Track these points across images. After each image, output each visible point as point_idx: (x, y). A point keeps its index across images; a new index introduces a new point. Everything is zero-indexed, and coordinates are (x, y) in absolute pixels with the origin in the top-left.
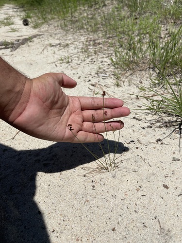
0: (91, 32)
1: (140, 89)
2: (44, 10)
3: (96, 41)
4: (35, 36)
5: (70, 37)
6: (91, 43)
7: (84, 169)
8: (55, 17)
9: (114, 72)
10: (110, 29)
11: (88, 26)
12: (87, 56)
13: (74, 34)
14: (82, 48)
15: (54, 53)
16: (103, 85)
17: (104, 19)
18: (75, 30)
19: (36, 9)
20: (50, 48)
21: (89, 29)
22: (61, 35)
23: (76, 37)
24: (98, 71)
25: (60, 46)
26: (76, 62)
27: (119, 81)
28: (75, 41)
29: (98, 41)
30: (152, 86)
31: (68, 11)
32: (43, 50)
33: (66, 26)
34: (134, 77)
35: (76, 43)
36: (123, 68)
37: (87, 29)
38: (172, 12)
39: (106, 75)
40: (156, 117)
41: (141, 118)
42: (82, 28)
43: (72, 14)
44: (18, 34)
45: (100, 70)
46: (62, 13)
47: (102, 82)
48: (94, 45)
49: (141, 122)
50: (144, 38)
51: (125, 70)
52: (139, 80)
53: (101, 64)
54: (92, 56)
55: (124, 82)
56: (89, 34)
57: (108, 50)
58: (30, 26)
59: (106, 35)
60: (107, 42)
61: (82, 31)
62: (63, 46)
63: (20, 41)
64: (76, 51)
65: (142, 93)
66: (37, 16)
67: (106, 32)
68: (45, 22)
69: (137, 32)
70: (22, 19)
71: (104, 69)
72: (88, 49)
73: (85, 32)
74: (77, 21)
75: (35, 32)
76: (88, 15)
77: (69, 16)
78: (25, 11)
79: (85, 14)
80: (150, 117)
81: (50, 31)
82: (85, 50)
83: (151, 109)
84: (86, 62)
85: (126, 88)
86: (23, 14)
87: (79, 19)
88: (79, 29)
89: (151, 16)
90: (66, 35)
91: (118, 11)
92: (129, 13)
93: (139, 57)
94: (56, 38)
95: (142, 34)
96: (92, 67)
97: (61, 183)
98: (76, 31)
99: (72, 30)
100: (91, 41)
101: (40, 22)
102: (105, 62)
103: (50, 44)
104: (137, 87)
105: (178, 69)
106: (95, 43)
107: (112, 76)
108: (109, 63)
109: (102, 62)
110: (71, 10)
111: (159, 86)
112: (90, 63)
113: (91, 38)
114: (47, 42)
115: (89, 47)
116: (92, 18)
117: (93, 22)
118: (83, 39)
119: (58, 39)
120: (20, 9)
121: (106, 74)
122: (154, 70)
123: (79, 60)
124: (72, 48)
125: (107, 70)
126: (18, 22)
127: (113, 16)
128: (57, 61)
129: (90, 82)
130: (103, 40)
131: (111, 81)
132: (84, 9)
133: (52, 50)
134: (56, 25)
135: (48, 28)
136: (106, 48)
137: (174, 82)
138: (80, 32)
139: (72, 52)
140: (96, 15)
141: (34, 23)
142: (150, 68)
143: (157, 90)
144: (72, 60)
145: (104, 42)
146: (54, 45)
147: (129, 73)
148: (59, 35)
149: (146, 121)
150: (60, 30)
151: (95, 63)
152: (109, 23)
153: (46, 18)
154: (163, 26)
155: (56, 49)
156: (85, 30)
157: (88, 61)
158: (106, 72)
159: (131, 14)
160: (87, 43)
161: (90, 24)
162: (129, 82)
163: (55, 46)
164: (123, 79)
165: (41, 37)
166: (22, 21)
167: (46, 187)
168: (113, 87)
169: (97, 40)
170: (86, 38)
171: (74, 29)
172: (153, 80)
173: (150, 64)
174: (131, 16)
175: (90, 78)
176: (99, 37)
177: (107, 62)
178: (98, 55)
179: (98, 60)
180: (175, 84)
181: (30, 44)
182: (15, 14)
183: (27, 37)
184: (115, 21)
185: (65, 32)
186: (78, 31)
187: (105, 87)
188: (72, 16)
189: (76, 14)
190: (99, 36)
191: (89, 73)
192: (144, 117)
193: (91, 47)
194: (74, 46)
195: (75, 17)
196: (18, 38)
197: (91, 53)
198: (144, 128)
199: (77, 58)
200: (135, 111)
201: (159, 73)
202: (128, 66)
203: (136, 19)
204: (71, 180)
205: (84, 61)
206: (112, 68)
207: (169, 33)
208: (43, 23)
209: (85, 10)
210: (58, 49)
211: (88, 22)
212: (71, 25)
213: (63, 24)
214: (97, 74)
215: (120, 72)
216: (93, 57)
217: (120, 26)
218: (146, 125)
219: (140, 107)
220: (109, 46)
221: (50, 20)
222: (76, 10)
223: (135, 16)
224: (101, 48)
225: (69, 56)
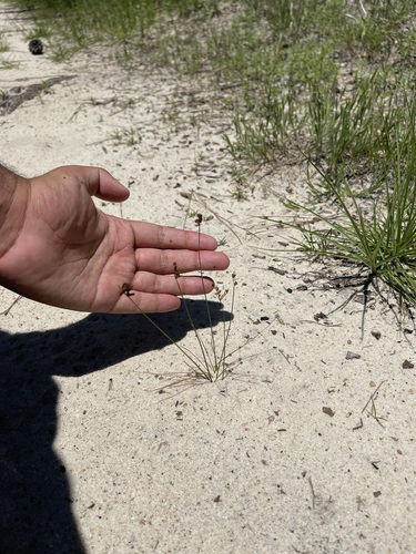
0: (186, 74)
1: (286, 206)
2: (78, 20)
3: (196, 96)
4: (57, 81)
5: (138, 83)
6: (185, 98)
7: (161, 378)
8: (105, 35)
9: (232, 167)
10: (228, 68)
11: (178, 60)
12: (174, 129)
13: (146, 76)
14: (165, 111)
15: (101, 121)
16: (209, 196)
17: (213, 45)
18: (149, 68)
19: (60, 16)
20: (91, 110)
21: (181, 68)
22: (118, 78)
23: (152, 85)
24: (197, 165)
25: (114, 105)
26: (149, 142)
27: (242, 188)
28: (149, 94)
29: (201, 95)
30: (312, 198)
31: (134, 23)
32: (76, 113)
33: (128, 57)
34: (276, 179)
35: (150, 98)
36: (253, 159)
37: (177, 66)
38: (364, 34)
39: (214, 175)
40: (318, 267)
41: (285, 269)
42: (166, 63)
43: (142, 30)
44: (17, 74)
45: (202, 163)
46: (120, 27)
47: (207, 189)
48: (192, 103)
49: (284, 277)
50: (300, 91)
51: (256, 162)
52: (286, 185)
53: (204, 149)
54: (185, 129)
55: (253, 190)
56: (180, 79)
57: (221, 117)
58: (45, 55)
59: (218, 81)
60: (220, 98)
61: (164, 71)
62: (120, 106)
63: (23, 91)
64: (149, 117)
65: (290, 214)
66: (64, 34)
67: (218, 74)
68: (82, 46)
69: (287, 77)
70: (28, 38)
71: (211, 159)
72: (177, 113)
73: (171, 73)
74: (153, 47)
75: (57, 69)
76: (178, 33)
77: (137, 36)
78: (35, 19)
79: (173, 33)
80: (304, 268)
81: (92, 69)
82: (171, 117)
83: (308, 249)
84: (171, 144)
85: (258, 203)
86: (30, 27)
87: (158, 42)
88: (157, 66)
89: (319, 41)
90: (129, 79)
91: (245, 27)
92: (270, 33)
93: (286, 135)
94: (106, 85)
95: (297, 82)
96: (186, 156)
97: (111, 407)
98: (152, 70)
99: (142, 67)
100: (184, 94)
101: (68, 46)
102: (215, 143)
103: (92, 100)
104: (281, 201)
105: (369, 162)
106: (193, 101)
107: (229, 177)
108: (222, 146)
109: (207, 143)
110: (142, 20)
111: (328, 199)
112: (181, 145)
113: (184, 88)
114: (84, 95)
115: (179, 109)
116: (187, 42)
117: (189, 51)
118: (166, 89)
119: (110, 88)
120: (22, 15)
121: (214, 171)
122: (318, 165)
123: (155, 138)
124: (142, 110)
125: (216, 163)
126: (20, 45)
127: (235, 40)
128: (108, 140)
129: (179, 189)
130: (212, 94)
131: (225, 187)
132: (170, 20)
133: (95, 113)
134: (106, 55)
135: (87, 61)
136: (217, 112)
137: (359, 191)
138: (161, 74)
139: (141, 119)
140: (198, 36)
141: (56, 50)
142: (309, 159)
143: (324, 208)
144: (140, 139)
145: (213, 98)
146: (102, 101)
147: (264, 170)
148: (112, 79)
149: (296, 276)
150: (114, 68)
151: (191, 146)
152: (227, 55)
153: (83, 37)
154: (343, 65)
155: (104, 112)
156: (173, 70)
157: (176, 140)
158: (216, 166)
159: (274, 35)
160: (176, 99)
161: (183, 54)
162: (265, 191)
163: (104, 104)
164: (252, 184)
165: (70, 82)
166: (28, 43)
167: (78, 416)
168: (228, 200)
169: (199, 92)
170: (174, 86)
171: (146, 66)
172: (316, 187)
173: (310, 151)
174: (274, 41)
175: (180, 180)
176: (202, 87)
177: (218, 144)
178: (199, 128)
179: (198, 140)
180: (361, 196)
181: (45, 97)
182: (11, 27)
183: (39, 82)
184: (239, 50)
185: (127, 73)
186: (156, 72)
187: (212, 201)
188: (143, 36)
189: (153, 31)
190: (204, 85)
191: (178, 168)
192: (291, 266)
193: (185, 110)
194: (145, 105)
195: (149, 38)
196: (19, 84)
197: (185, 122)
198: (290, 291)
199: (151, 134)
200: (274, 254)
201: (329, 171)
202: (263, 154)
203: (286, 46)
204: (132, 400)
205: (168, 140)
206: (228, 159)
207: (355, 82)
208: (75, 50)
209: (172, 22)
210: (109, 112)
211: (178, 50)
212: (141, 56)
213: (122, 53)
214: (196, 171)
215: (245, 167)
216: (188, 132)
217: (249, 63)
218: (294, 284)
219: (285, 245)
220: (224, 108)
221: (93, 43)
222: (151, 23)
223: (283, 39)
224: (207, 111)
225: (134, 128)
